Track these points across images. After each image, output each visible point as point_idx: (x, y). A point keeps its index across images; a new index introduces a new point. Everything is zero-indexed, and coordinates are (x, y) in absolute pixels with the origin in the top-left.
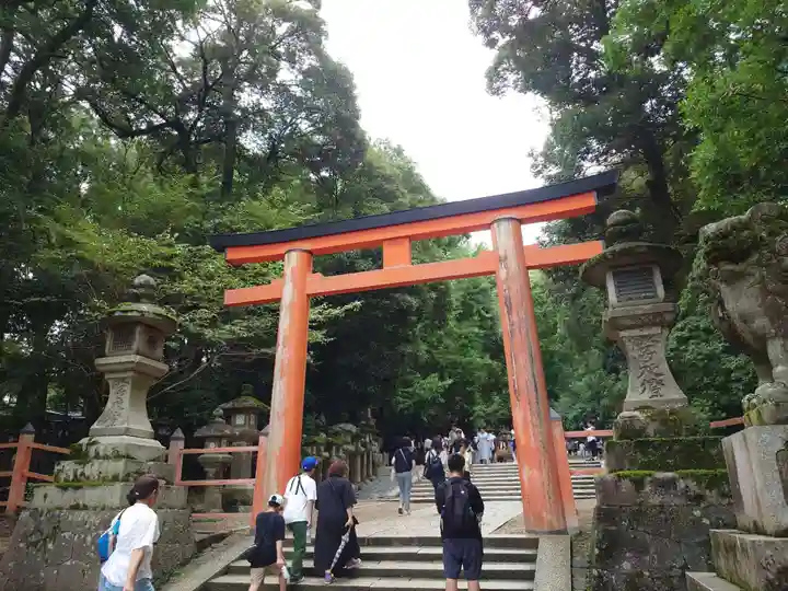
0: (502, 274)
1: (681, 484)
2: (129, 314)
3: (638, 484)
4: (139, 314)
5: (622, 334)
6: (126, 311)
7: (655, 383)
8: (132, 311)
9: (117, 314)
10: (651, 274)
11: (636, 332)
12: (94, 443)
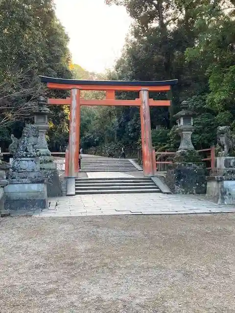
0: (143, 107)
1: (193, 165)
3: (185, 164)
5: (184, 132)
7: (188, 144)
10: (191, 119)
11: (186, 132)
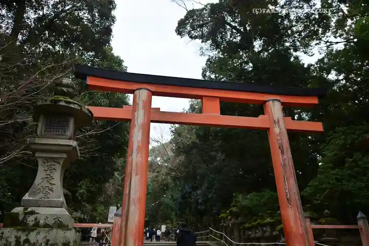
0: (277, 130)
2: (72, 106)
4: (79, 108)
6: (70, 103)
8: (74, 103)
9: (61, 103)
12: (32, 213)
